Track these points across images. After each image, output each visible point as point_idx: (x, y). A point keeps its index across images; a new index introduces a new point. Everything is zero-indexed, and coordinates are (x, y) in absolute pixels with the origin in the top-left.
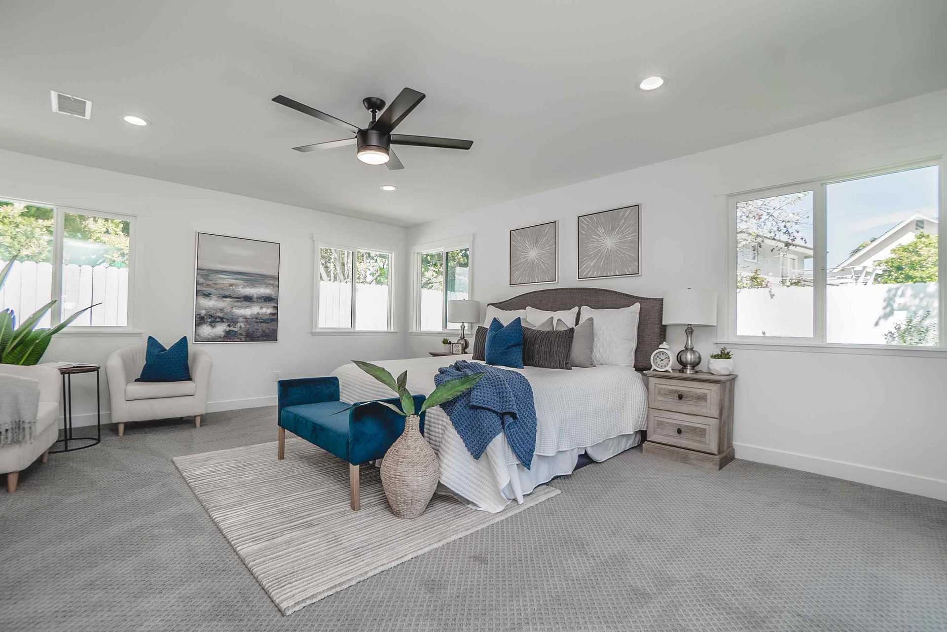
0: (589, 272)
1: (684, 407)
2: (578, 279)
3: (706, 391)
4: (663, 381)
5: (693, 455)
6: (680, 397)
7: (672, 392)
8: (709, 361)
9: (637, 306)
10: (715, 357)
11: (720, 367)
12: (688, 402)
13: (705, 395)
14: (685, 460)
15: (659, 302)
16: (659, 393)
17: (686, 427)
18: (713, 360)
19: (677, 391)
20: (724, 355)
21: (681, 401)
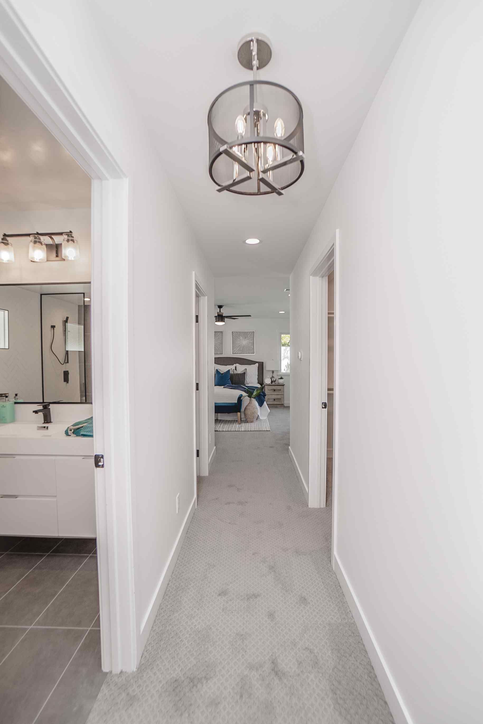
0: (236, 352)
1: (276, 393)
2: (233, 354)
3: (281, 388)
4: (269, 386)
5: (278, 406)
6: (275, 390)
7: (272, 389)
8: (278, 380)
9: (257, 364)
10: (279, 379)
11: (281, 381)
12: (276, 392)
13: (281, 389)
14: (276, 407)
15: (262, 363)
16: (268, 390)
17: (276, 398)
18: (279, 380)
19: (273, 389)
20: (281, 378)
21: (274, 392)
